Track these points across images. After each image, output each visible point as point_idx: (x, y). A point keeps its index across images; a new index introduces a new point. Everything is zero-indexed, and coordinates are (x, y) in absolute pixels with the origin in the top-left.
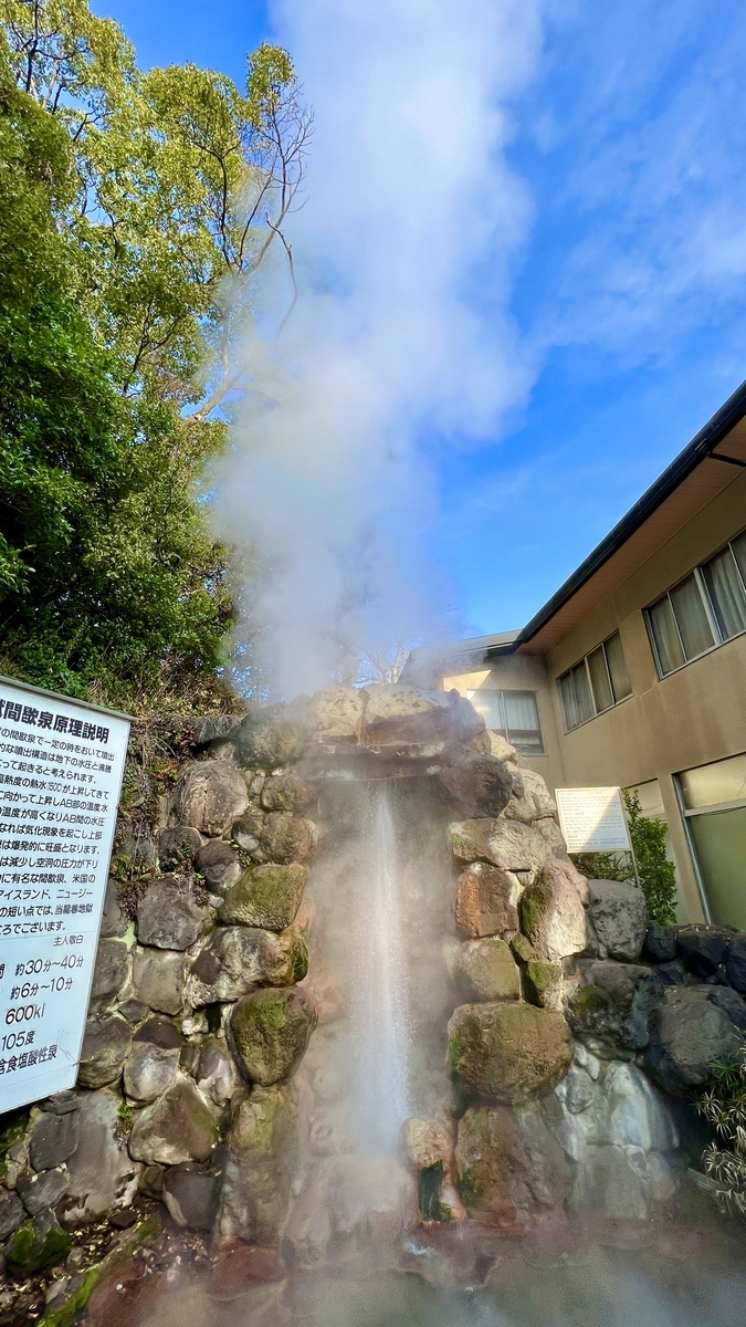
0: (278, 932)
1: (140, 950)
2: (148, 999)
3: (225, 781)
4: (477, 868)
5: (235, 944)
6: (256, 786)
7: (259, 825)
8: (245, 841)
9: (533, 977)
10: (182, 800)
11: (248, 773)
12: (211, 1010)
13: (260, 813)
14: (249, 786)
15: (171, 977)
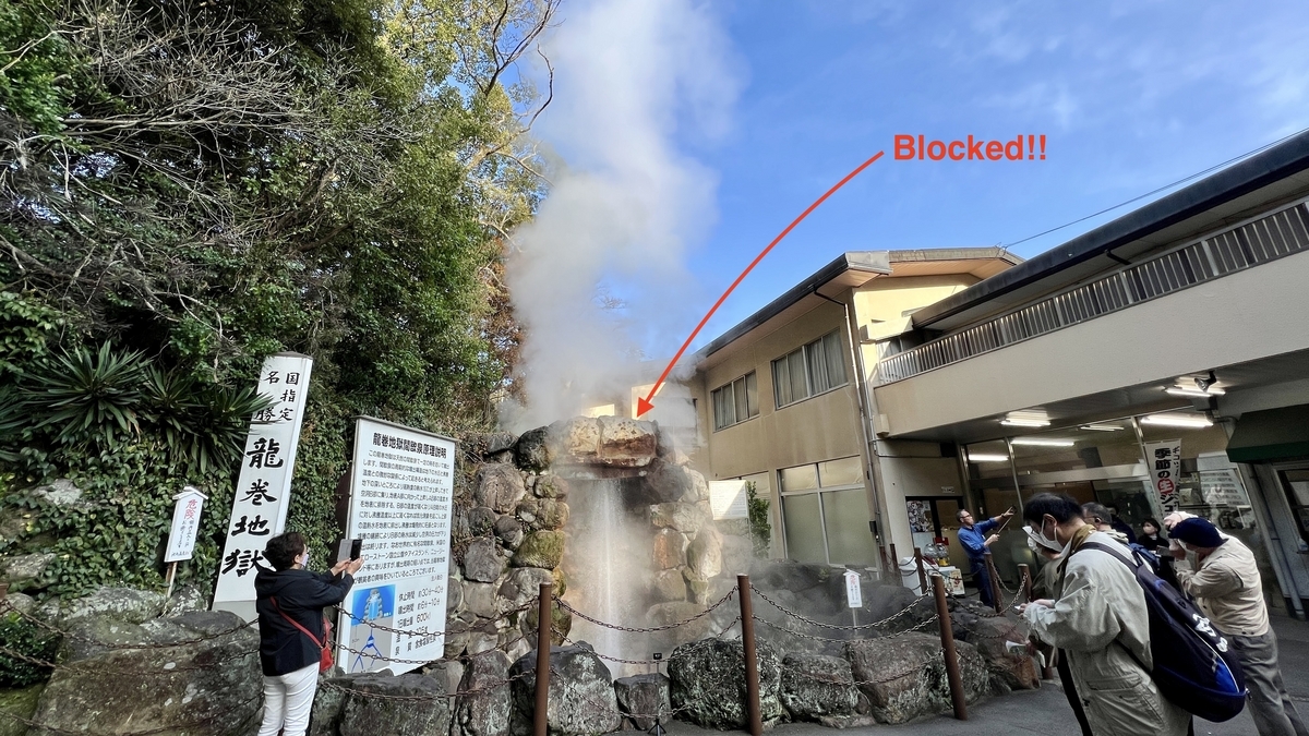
0: (551, 569)
1: (466, 583)
2: (475, 609)
3: (510, 478)
4: (665, 531)
5: (527, 577)
6: (531, 481)
7: (536, 506)
8: (527, 516)
9: (693, 588)
10: (481, 489)
11: (524, 472)
12: (511, 616)
13: (534, 499)
14: (525, 481)
15: (487, 597)
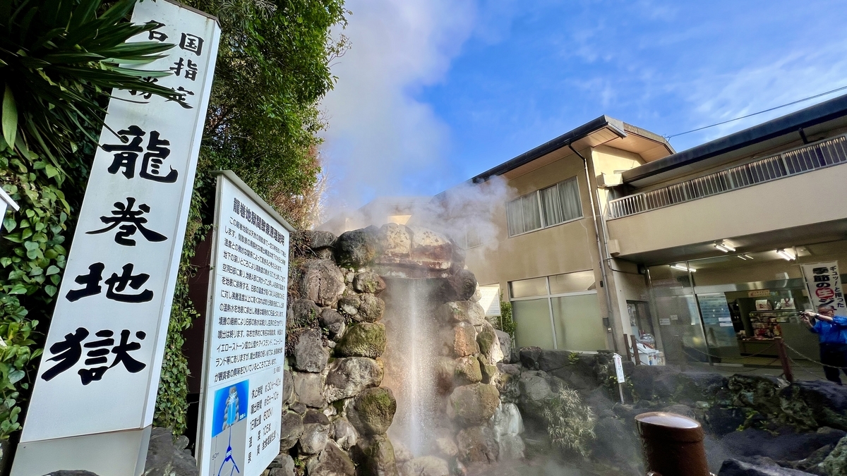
0: (374, 358)
1: (295, 374)
2: (306, 401)
3: (333, 274)
4: (463, 324)
5: (355, 366)
6: (350, 277)
7: (358, 299)
8: (350, 310)
9: (487, 372)
10: (305, 282)
11: (344, 269)
12: (338, 404)
13: (354, 294)
14: (345, 277)
15: (317, 388)
